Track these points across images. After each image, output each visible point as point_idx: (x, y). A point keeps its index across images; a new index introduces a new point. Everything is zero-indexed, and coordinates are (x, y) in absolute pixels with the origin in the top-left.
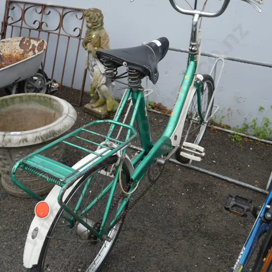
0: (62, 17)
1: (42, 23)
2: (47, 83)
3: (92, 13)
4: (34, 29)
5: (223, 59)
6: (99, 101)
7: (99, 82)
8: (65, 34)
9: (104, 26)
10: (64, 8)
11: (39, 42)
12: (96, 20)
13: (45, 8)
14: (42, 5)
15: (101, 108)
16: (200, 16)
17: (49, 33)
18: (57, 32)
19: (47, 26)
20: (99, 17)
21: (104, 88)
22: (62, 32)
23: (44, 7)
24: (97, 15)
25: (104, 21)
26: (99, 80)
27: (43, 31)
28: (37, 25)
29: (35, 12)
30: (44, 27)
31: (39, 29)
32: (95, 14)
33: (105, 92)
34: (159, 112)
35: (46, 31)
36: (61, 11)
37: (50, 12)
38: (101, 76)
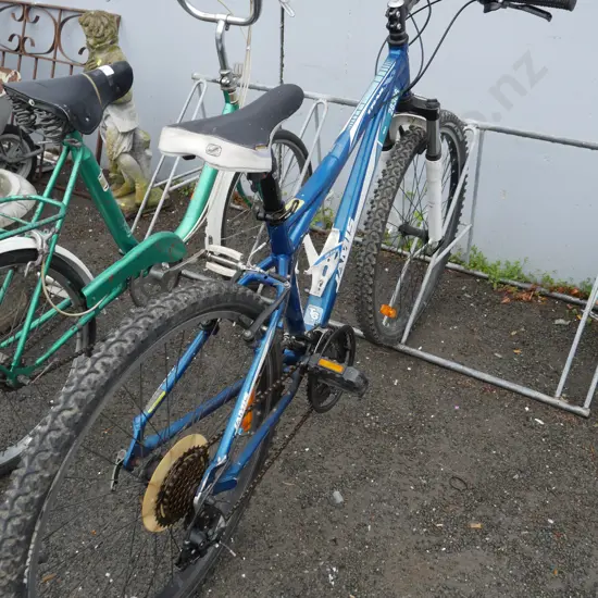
0: (59, 26)
1: (25, 39)
2: (31, 154)
3: (92, 20)
4: (10, 51)
5: (325, 102)
6: (125, 185)
7: (115, 150)
8: (64, 59)
9: (120, 43)
10: (62, 10)
11: (10, 76)
12: (101, 32)
13: (28, 10)
14: (23, 5)
15: (126, 199)
16: (228, 24)
17: (37, 59)
18: (51, 55)
19: (33, 44)
20: (106, 27)
21: (127, 160)
22: (59, 56)
23: (28, 8)
24: (102, 23)
25: (119, 35)
26: (116, 145)
27: (26, 54)
28: (15, 44)
29: (11, 18)
30: (27, 47)
31: (20, 50)
32: (99, 22)
33: (131, 168)
34: (238, 207)
35: (31, 55)
36: (56, 14)
37: (37, 18)
38: (120, 138)
